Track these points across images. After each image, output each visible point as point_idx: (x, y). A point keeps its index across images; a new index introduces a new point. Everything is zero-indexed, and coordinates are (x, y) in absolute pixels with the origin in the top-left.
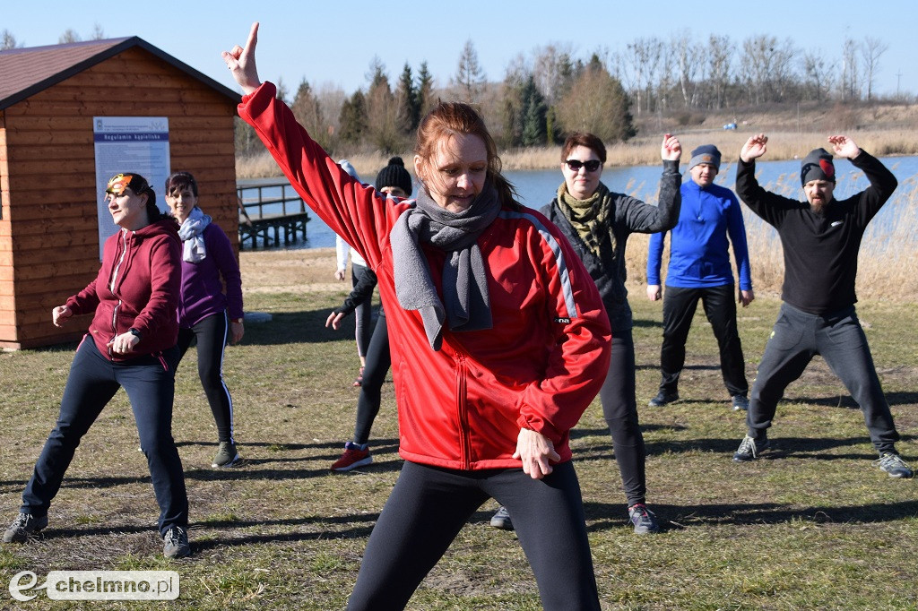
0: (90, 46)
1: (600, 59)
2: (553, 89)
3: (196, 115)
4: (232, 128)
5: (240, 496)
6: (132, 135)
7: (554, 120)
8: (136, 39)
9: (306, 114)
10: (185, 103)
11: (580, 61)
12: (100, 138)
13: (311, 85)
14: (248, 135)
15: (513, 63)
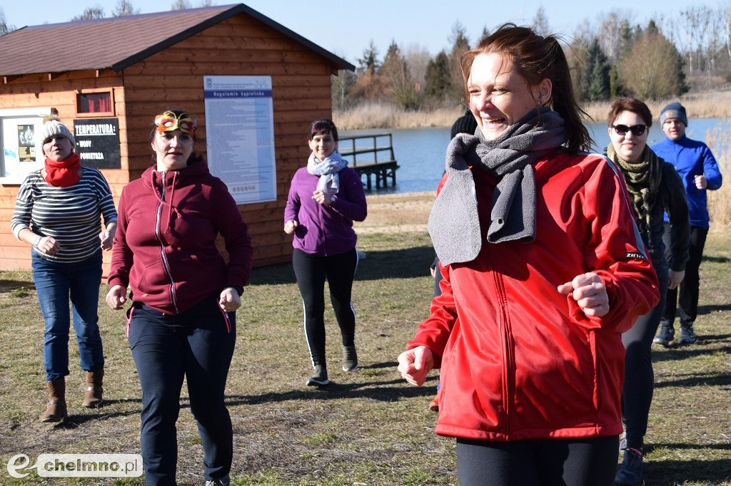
0: (201, 12)
1: (657, 24)
2: (615, 50)
3: (296, 74)
4: (329, 85)
5: (339, 417)
6: (239, 92)
7: (616, 78)
8: (242, 6)
9: (394, 73)
10: (287, 63)
11: (639, 26)
12: (210, 94)
13: (399, 47)
14: (343, 92)
15: (579, 27)
